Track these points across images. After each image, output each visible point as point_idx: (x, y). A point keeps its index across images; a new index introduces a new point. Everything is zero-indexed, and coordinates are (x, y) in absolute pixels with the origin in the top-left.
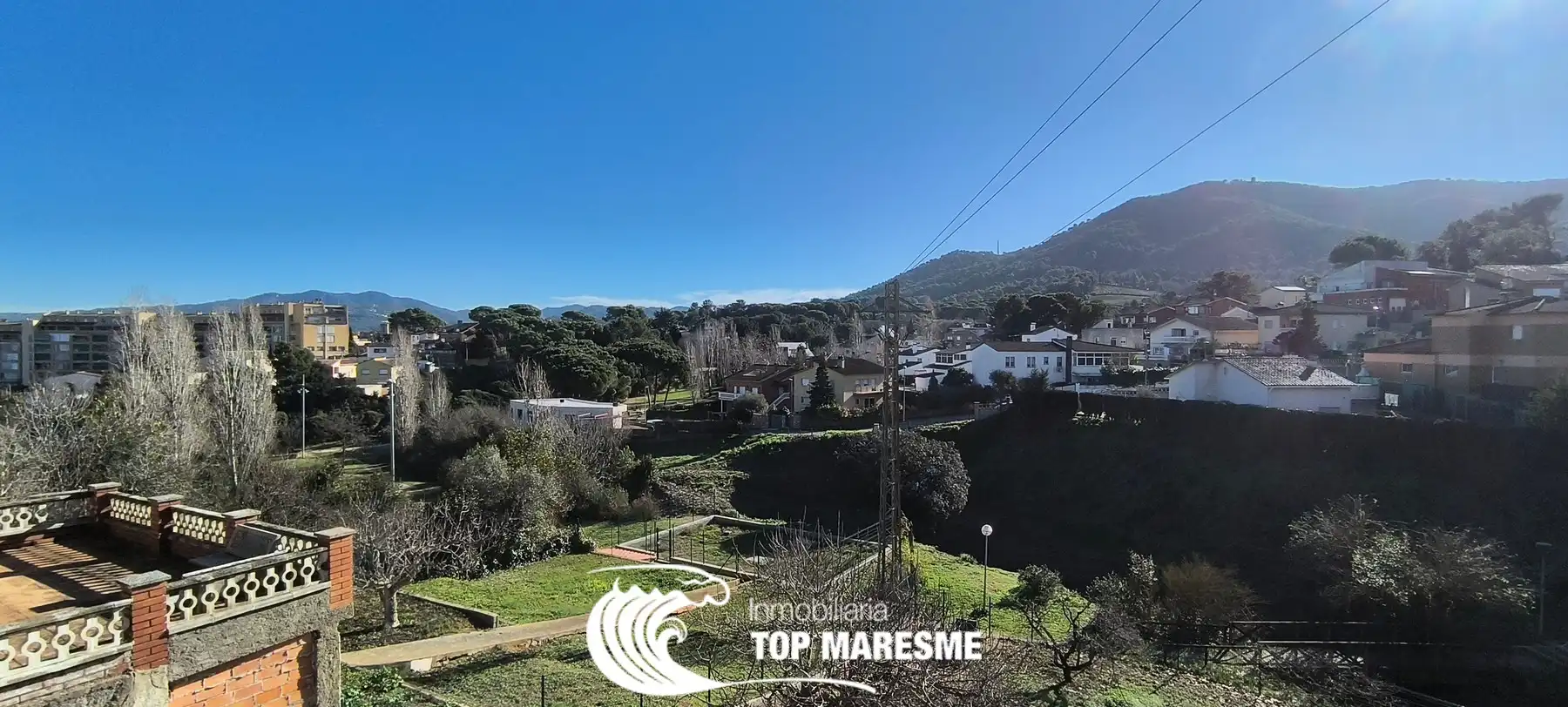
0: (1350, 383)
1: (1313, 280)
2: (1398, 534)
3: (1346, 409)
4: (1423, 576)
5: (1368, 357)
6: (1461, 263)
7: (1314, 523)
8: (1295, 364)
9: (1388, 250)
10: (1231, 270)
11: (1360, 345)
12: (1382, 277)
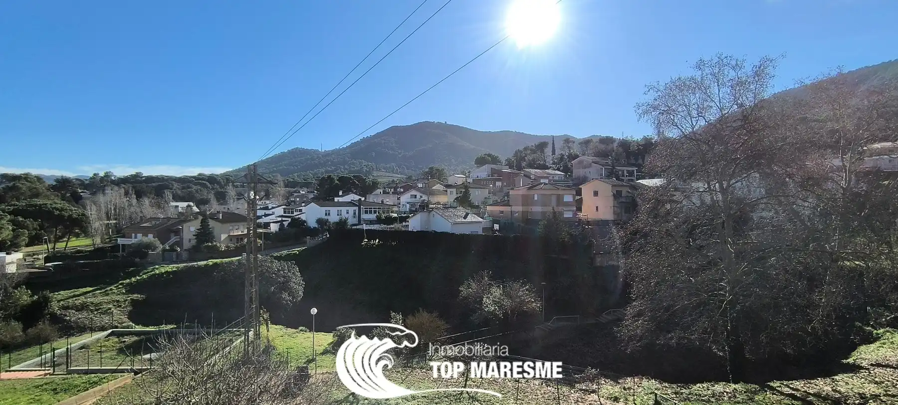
0: (482, 220)
1: (469, 172)
2: (499, 287)
3: (480, 232)
4: (507, 303)
5: (488, 208)
6: (520, 168)
7: (469, 286)
8: (461, 211)
9: (495, 160)
10: (436, 166)
11: (485, 203)
12: (493, 171)
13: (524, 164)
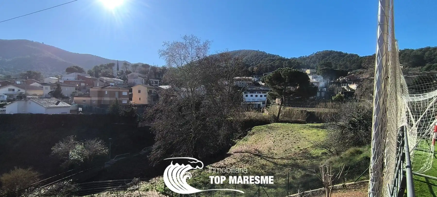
0: (71, 105)
1: (61, 76)
2: (81, 144)
3: (68, 113)
4: (86, 153)
5: (75, 98)
6: (97, 76)
7: (59, 146)
8: (54, 100)
9: (80, 70)
10: (35, 70)
11: (73, 95)
12: (79, 77)
13: (100, 74)
